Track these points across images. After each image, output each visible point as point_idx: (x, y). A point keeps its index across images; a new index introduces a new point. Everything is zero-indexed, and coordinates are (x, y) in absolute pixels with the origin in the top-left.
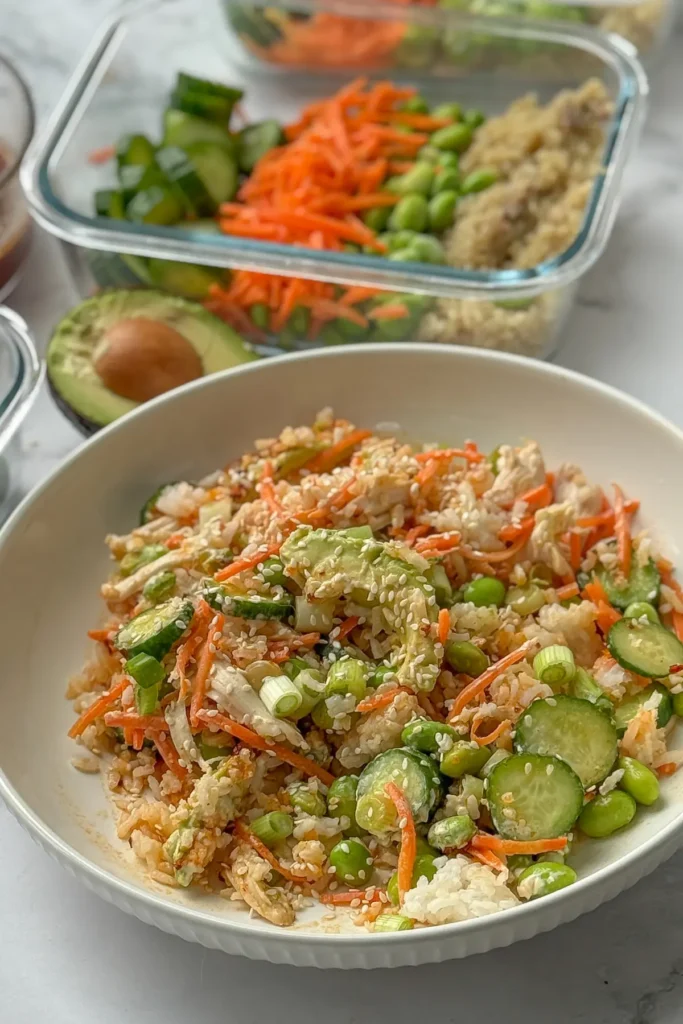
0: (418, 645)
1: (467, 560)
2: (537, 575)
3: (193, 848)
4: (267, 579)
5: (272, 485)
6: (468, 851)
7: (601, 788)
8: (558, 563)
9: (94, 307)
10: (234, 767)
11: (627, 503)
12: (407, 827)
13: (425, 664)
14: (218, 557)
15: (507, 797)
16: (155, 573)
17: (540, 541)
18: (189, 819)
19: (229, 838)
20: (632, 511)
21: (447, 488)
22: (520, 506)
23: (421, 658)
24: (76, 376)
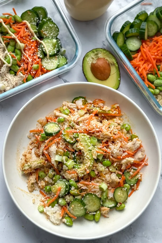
0: (83, 170)
1: (109, 156)
2: (118, 167)
3: (27, 170)
4: (74, 137)
5: (93, 116)
6: (62, 207)
7: (90, 213)
8: (123, 168)
9: (102, 51)
10: (43, 163)
11: (146, 164)
12: (55, 197)
13: (82, 173)
14: (72, 125)
15: (73, 206)
16: (62, 117)
17: (122, 163)
18: (30, 166)
19: (34, 171)
20: (146, 165)
21: (117, 141)
22: (126, 153)
23: (82, 172)
24: (88, 62)
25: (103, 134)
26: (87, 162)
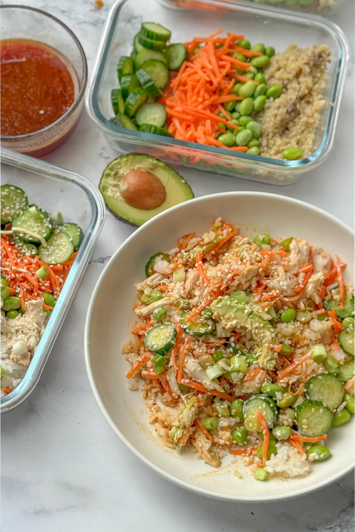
0: (267, 353)
1: (282, 301)
2: (309, 306)
3: (182, 437)
4: (206, 319)
5: (202, 265)
6: (289, 440)
7: (338, 410)
8: (317, 300)
9: (119, 163)
10: (196, 402)
11: (342, 265)
12: (266, 434)
13: (271, 359)
14: (185, 305)
15: (305, 421)
16: (158, 307)
17: (310, 293)
18: (180, 425)
19: (194, 429)
20: (344, 268)
21: (273, 268)
22: (302, 275)
23: (269, 358)
24: (113, 197)
25: (243, 275)
26: (262, 335)
